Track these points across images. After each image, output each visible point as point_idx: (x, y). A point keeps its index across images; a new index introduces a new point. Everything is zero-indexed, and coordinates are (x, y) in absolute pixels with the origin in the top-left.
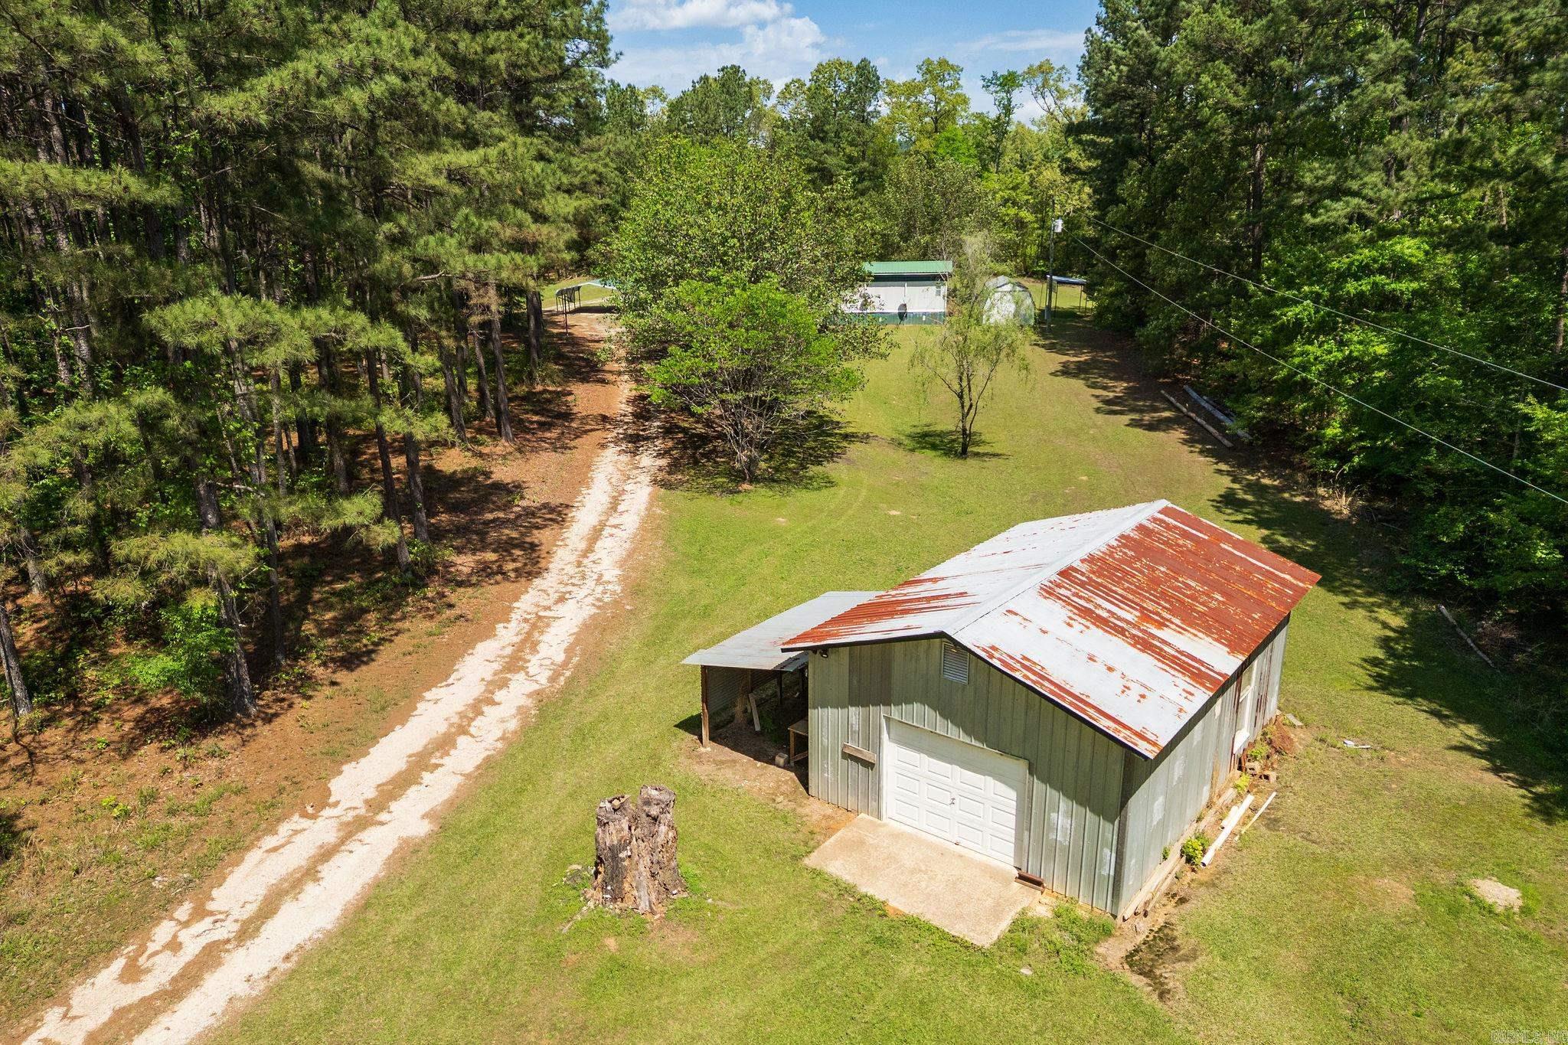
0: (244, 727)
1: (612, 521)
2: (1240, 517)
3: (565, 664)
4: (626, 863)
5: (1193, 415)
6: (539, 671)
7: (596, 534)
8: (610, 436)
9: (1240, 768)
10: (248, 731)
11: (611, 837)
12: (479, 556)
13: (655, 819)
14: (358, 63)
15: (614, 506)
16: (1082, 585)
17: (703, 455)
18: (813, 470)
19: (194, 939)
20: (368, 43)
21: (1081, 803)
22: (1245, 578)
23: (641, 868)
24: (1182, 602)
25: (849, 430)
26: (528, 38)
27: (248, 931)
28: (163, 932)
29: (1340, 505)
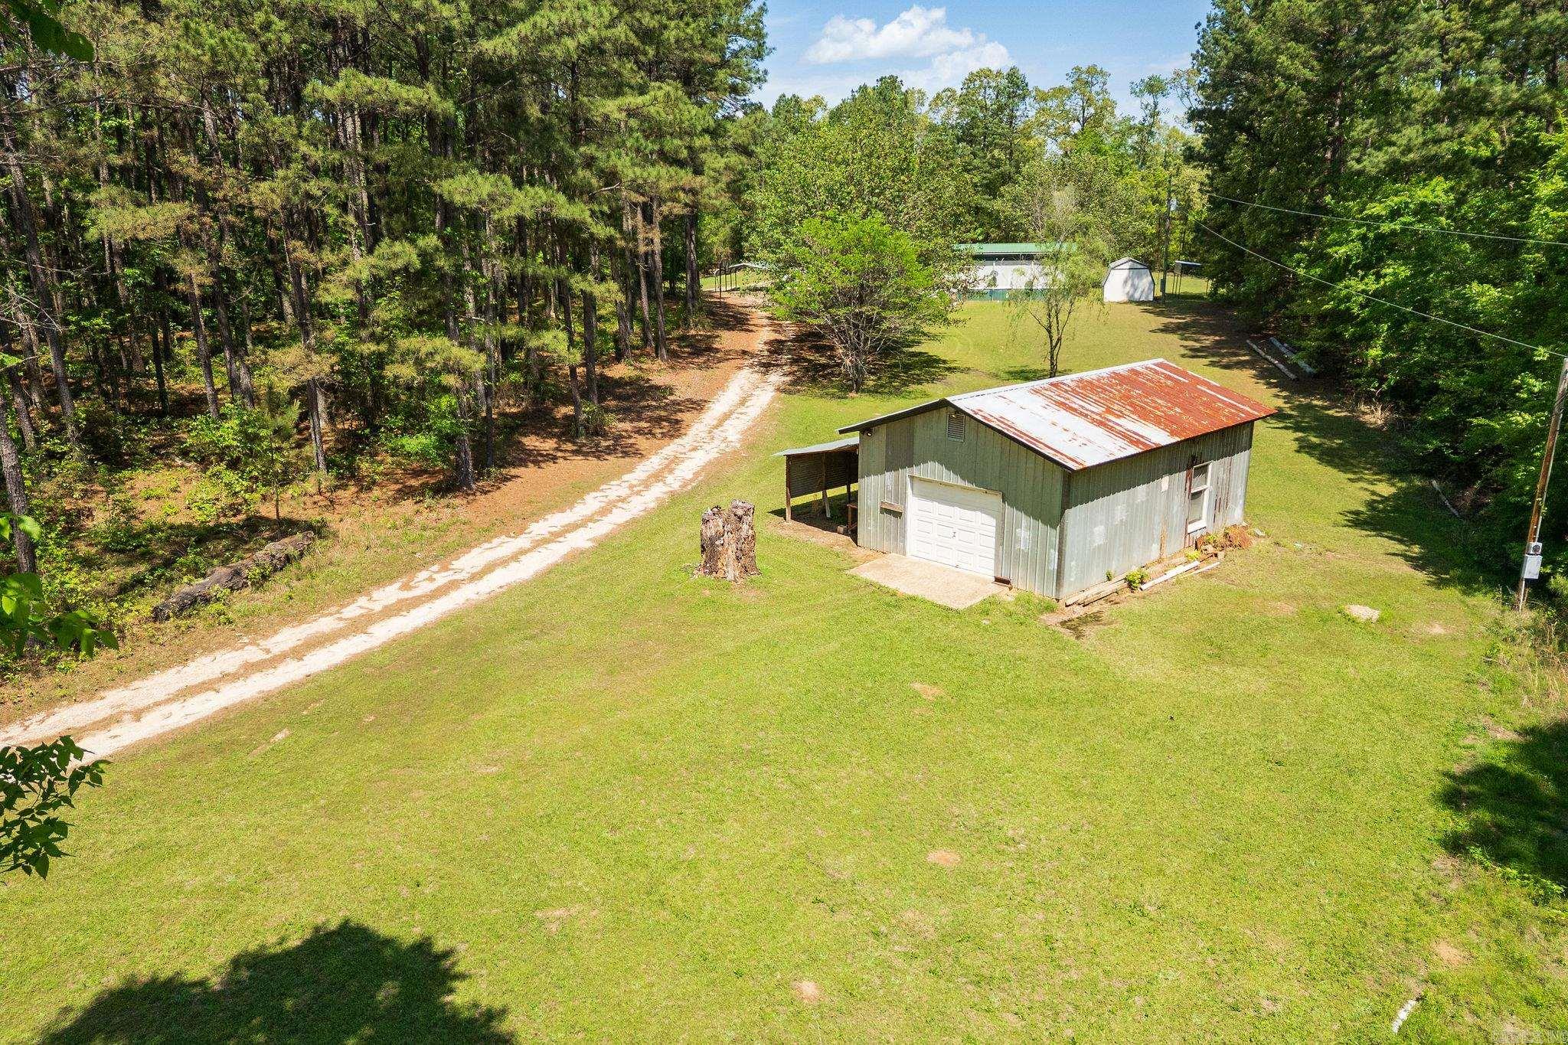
0: (468, 495)
1: (739, 410)
2: (1281, 425)
3: (691, 481)
4: (720, 549)
5: (1269, 357)
6: (674, 482)
7: (726, 416)
8: (746, 362)
9: (1196, 548)
10: (471, 497)
11: (710, 532)
12: (636, 424)
13: (740, 518)
14: (571, 22)
15: (743, 402)
16: (1066, 391)
17: (821, 376)
18: (913, 387)
19: (442, 579)
20: (579, 9)
21: (1035, 518)
22: (1207, 405)
23: (730, 552)
24: (1144, 408)
25: (953, 365)
26: (693, 25)
27: (474, 577)
28: (423, 575)
29: (1375, 417)
